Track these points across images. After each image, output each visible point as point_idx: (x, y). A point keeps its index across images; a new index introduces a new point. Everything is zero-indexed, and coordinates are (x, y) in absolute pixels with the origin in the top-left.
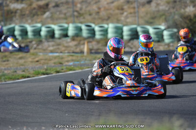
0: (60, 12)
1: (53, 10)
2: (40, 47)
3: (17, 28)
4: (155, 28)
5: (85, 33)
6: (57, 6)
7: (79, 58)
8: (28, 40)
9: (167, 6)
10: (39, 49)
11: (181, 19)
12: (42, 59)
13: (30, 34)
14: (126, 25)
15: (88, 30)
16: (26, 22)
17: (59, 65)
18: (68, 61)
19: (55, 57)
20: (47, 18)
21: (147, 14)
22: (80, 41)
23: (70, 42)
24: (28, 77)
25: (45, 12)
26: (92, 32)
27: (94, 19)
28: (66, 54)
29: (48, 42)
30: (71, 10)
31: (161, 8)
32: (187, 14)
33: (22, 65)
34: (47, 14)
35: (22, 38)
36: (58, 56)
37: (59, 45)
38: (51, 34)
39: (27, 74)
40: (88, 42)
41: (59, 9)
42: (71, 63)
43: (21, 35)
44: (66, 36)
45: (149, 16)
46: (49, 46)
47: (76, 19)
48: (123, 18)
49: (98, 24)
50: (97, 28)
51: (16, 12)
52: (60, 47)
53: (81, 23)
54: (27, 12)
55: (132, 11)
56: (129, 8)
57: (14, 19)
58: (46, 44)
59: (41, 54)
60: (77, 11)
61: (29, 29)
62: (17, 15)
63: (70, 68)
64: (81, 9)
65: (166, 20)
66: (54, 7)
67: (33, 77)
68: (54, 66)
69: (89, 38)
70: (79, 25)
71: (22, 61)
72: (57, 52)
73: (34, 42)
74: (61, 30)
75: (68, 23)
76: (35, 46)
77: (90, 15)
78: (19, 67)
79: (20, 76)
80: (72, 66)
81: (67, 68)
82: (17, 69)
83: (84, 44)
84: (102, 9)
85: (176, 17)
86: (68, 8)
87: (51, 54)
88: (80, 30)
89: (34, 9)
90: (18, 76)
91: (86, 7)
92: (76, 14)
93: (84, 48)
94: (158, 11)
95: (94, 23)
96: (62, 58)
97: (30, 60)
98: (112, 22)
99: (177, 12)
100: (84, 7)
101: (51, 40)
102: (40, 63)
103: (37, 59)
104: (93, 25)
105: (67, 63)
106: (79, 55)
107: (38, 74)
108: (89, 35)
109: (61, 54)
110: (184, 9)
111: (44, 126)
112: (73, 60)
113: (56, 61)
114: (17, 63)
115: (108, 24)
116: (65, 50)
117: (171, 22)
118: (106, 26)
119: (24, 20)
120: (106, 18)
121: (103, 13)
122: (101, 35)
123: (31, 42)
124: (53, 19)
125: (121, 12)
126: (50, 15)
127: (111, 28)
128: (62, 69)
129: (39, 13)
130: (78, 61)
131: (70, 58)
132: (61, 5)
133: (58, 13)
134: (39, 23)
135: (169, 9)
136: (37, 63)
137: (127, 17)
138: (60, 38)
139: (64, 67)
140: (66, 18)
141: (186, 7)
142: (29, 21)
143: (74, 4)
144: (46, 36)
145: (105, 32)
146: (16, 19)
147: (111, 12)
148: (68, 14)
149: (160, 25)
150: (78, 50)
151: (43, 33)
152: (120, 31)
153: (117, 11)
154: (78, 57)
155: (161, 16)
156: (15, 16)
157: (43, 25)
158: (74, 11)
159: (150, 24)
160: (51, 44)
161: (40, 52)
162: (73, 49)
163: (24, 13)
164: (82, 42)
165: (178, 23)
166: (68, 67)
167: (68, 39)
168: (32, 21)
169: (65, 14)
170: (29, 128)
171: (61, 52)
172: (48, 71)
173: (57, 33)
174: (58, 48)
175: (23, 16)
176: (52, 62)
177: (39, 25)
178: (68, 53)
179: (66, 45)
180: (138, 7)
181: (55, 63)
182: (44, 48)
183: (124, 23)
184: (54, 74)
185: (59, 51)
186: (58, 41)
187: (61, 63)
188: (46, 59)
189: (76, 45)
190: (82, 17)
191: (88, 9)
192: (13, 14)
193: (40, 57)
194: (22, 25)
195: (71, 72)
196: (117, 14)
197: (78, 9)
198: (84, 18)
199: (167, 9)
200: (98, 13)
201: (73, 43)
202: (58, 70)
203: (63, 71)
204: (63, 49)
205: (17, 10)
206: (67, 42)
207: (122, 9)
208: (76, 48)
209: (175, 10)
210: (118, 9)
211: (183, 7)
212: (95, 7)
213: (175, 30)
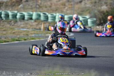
0: (29, 5)
1: (24, 3)
2: (16, 24)
3: (3, 13)
4: (83, 17)
5: (42, 18)
6: (27, 1)
7: (38, 32)
8: (9, 20)
9: (90, 5)
10: (15, 26)
11: (98, 13)
12: (16, 32)
13: (10, 17)
14: (67, 14)
15: (44, 16)
16: (8, 9)
17: (26, 36)
18: (32, 34)
19: (24, 31)
20: (21, 8)
21: (79, 8)
22: (39, 22)
23: (33, 23)
24: (8, 42)
25: (20, 5)
26: (47, 18)
27: (48, 10)
28: (31, 30)
29: (21, 22)
30: (35, 4)
31: (87, 6)
32: (102, 10)
33: (5, 35)
34: (21, 6)
35: (6, 19)
36: (26, 31)
37: (27, 24)
38: (23, 18)
39: (8, 40)
40: (44, 23)
41: (28, 3)
42: (33, 35)
43: (5, 17)
44: (31, 19)
45: (80, 10)
46: (21, 24)
47: (37, 10)
48: (65, 11)
49: (51, 13)
50: (49, 16)
51: (3, 4)
52: (28, 25)
53: (40, 12)
54: (9, 4)
55: (70, 6)
56: (69, 4)
57: (2, 7)
58: (19, 23)
59: (16, 29)
60: (38, 5)
61: (10, 14)
62: (4, 5)
64: (41, 4)
65: (90, 13)
66: (25, 2)
67: (11, 42)
68: (23, 36)
69: (44, 21)
70: (39, 13)
71: (4, 32)
72: (26, 28)
73: (12, 22)
74: (29, 15)
75: (33, 12)
76: (13, 24)
77: (46, 7)
78: (3, 36)
79: (4, 41)
80: (34, 37)
82: (2, 37)
83: (41, 24)
84: (53, 5)
85: (96, 11)
86: (33, 3)
87: (22, 29)
88: (40, 16)
89: (14, 2)
90: (2, 41)
91: (44, 3)
92: (38, 6)
93: (41, 26)
94: (86, 7)
95: (48, 12)
96: (28, 32)
97: (10, 32)
98: (59, 13)
99: (96, 9)
100: (43, 3)
101: (22, 21)
102: (15, 34)
103: (13, 32)
104: (47, 14)
105: (31, 35)
106: (38, 30)
107: (14, 40)
108: (45, 19)
109: (28, 30)
110: (101, 7)
111: (15, 71)
112: (34, 33)
113: (25, 33)
114: (2, 33)
115: (56, 13)
116: (30, 27)
117: (92, 14)
118: (55, 14)
119: (7, 8)
120: (55, 10)
121: (53, 7)
122: (52, 19)
123: (11, 21)
124: (24, 9)
125: (64, 7)
126: (22, 7)
127: (58, 16)
128: (28, 38)
129: (16, 5)
130: (37, 34)
131: (33, 32)
133: (27, 5)
134: (16, 10)
135: (92, 7)
136: (14, 34)
137: (67, 10)
138: (27, 20)
139: (29, 37)
140: (32, 9)
141: (102, 6)
142: (11, 9)
143: (37, 1)
144: (20, 18)
145: (54, 18)
146: (3, 7)
147: (58, 6)
148: (33, 6)
149: (86, 15)
150: (38, 28)
151: (18, 17)
153: (62, 6)
154: (37, 31)
155: (87, 10)
156: (2, 6)
157: (18, 12)
158: (37, 5)
159: (81, 14)
160: (22, 23)
161: (16, 28)
162: (35, 27)
163: (7, 4)
164: (40, 23)
165: (97, 15)
166: (31, 37)
167: (33, 21)
168: (12, 9)
169: (32, 6)
170: (7, 72)
171: (28, 29)
172: (20, 39)
173: (26, 17)
174: (26, 26)
175: (7, 6)
176: (22, 34)
177: (16, 12)
178: (32, 29)
179: (31, 24)
180: (74, 4)
181: (24, 35)
182: (18, 25)
184: (23, 41)
186: (26, 22)
187: (27, 35)
188: (19, 32)
189: (37, 25)
190: (41, 9)
192: (1, 5)
193: (16, 31)
194: (6, 11)
195: (33, 40)
196: (62, 8)
197: (39, 4)
198: (42, 9)
199: (91, 6)
200: (50, 7)
201: (36, 23)
202: (26, 38)
203: (28, 39)
204: (29, 26)
205: (4, 2)
206: (32, 23)
207: (65, 5)
208: (37, 27)
209: (95, 7)
210: (62, 5)
211: (100, 6)
212: (49, 3)
213: (95, 19)
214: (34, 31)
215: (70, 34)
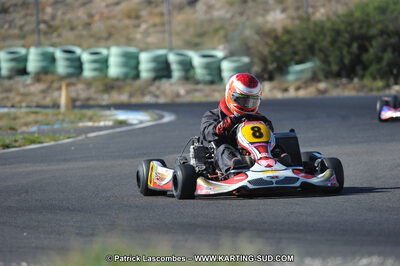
0: (11, 24)
4: (205, 56)
5: (61, 67)
6: (4, 10)
7: (50, 117)
9: (227, 12)
11: (256, 37)
14: (146, 49)
15: (68, 59)
17: (9, 132)
18: (27, 124)
19: (2, 117)
21: (187, 25)
22: (52, 82)
23: (32, 84)
26: (77, 65)
27: (81, 37)
28: (24, 110)
30: (34, 18)
31: (216, 14)
32: (269, 26)
36: (8, 114)
37: (8, 90)
40: (68, 85)
41: (8, 17)
42: (34, 129)
44: (23, 72)
45: (191, 31)
47: (42, 38)
48: (139, 36)
49: (89, 47)
50: (86, 57)
52: (11, 95)
53: (54, 45)
55: (157, 20)
56: (151, 14)
60: (45, 22)
63: (32, 138)
64: (53, 17)
65: (227, 39)
69: (69, 76)
70: (51, 50)
72: (4, 107)
74: (12, 60)
75: (27, 47)
77: (72, 29)
80: (36, 135)
81: (24, 138)
83: (60, 89)
84: (97, 17)
85: (248, 32)
86: (26, 15)
88: (52, 59)
91: (64, 14)
92: (42, 27)
93: (60, 96)
94: (211, 21)
95: (79, 46)
96: (15, 118)
98: (117, 44)
99: (248, 23)
100: (59, 13)
104: (78, 51)
105: (25, 129)
106: (50, 111)
108: (71, 70)
109: (13, 110)
110: (263, 16)
112: (36, 122)
113: (3, 123)
115: (108, 48)
117: (236, 44)
118: (104, 52)
120: (104, 35)
122: (95, 70)
125: (135, 22)
127: (114, 55)
128: (16, 141)
130: (48, 124)
131: (31, 118)
132: (11, 9)
133: (6, 26)
135: (233, 16)
137: (146, 33)
138: (10, 77)
139: (19, 137)
140: (23, 37)
141: (267, 11)
143: (39, 7)
145: (104, 63)
147: (114, 22)
148: (28, 28)
149: (214, 49)
150: (48, 101)
152: (133, 62)
153: (127, 22)
154: (47, 115)
155: (216, 31)
158: (38, 23)
159: (195, 46)
162: (38, 99)
164: (56, 85)
165: (252, 44)
166: (26, 135)
167: (28, 80)
169: (21, 28)
171: (13, 106)
173: (5, 68)
174: (8, 98)
178: (28, 107)
179: (22, 90)
180: (170, 13)
183: (142, 45)
185: (9, 104)
186: (7, 83)
187: (12, 129)
189: (43, 91)
190: (55, 34)
191: (68, 16)
195: (33, 146)
196: (127, 27)
197: (47, 18)
198: (59, 36)
199: (228, 16)
200: (88, 25)
201: (41, 86)
202: (7, 141)
203: (17, 144)
204: (18, 99)
206: (25, 86)
207: (138, 17)
208: (44, 98)
209: (244, 18)
210: (129, 17)
211: (261, 12)
212: (81, 14)
213: (246, 60)
214: (36, 113)
215: (162, 117)
